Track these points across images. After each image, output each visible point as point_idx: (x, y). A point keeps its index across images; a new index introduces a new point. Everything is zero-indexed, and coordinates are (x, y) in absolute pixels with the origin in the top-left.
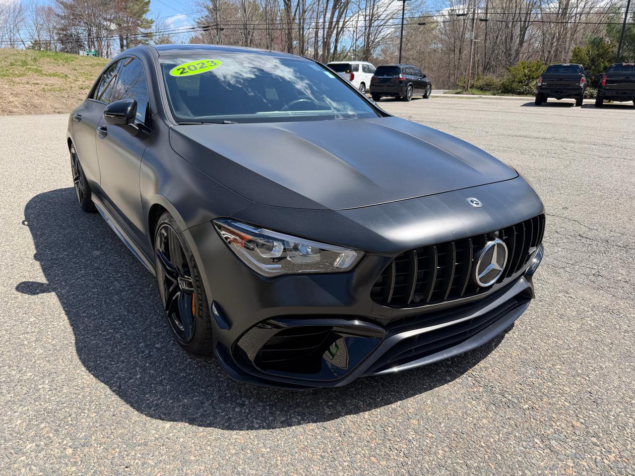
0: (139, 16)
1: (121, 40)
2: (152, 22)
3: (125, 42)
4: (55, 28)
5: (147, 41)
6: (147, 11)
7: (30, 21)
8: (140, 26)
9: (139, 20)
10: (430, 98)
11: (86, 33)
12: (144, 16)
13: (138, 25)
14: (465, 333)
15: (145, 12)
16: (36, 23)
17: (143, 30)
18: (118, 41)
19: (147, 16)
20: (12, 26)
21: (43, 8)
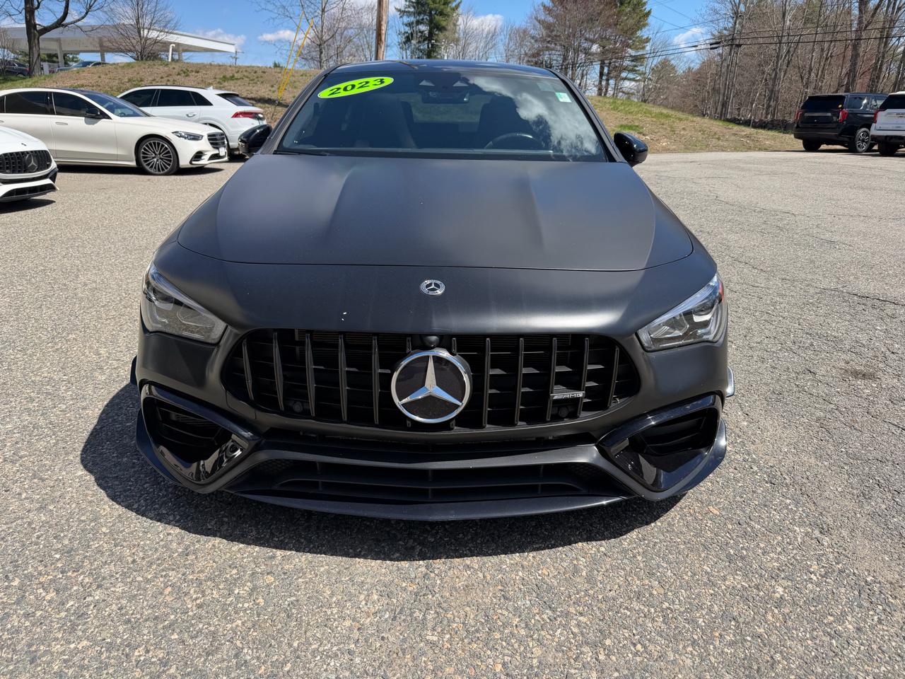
0: (632, 34)
1: (602, 68)
2: (648, 40)
3: (606, 70)
4: (526, 54)
5: (636, 66)
6: (645, 25)
7: (501, 48)
8: (630, 47)
9: (630, 39)
11: (560, 59)
12: (639, 33)
13: (628, 46)
14: (425, 492)
15: (640, 28)
16: (507, 50)
17: (633, 53)
18: (598, 68)
19: (644, 33)
20: (481, 54)
21: (518, 31)
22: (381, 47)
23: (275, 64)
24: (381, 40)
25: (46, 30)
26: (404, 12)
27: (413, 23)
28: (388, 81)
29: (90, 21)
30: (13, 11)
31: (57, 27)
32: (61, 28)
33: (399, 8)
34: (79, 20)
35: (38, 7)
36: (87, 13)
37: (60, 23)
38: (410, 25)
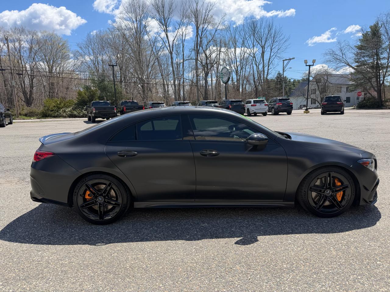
10: (13, 124)
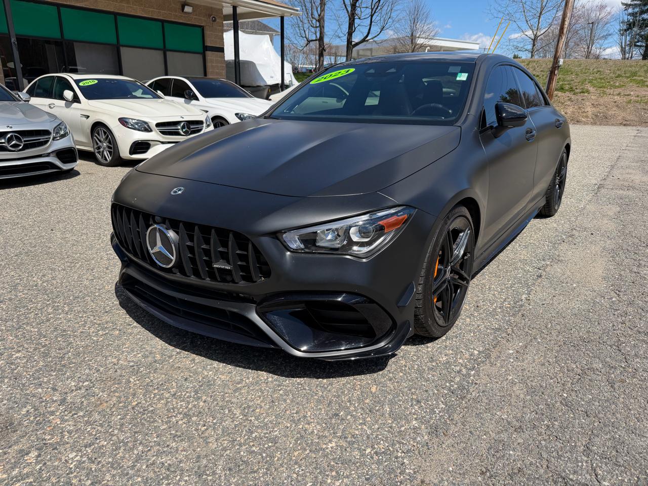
22: (562, 38)
23: (515, 55)
24: (563, 33)
25: (357, 44)
26: (630, 5)
27: (636, 13)
28: (352, 70)
29: (382, 37)
30: (341, 35)
31: (362, 42)
32: (365, 43)
33: (626, 2)
34: (376, 37)
35: (354, 31)
36: (381, 32)
37: (364, 40)
38: (632, 14)
